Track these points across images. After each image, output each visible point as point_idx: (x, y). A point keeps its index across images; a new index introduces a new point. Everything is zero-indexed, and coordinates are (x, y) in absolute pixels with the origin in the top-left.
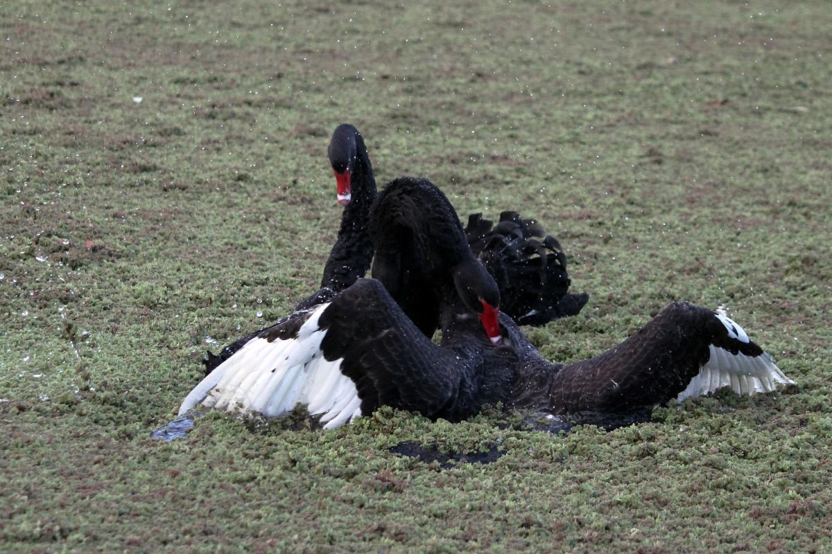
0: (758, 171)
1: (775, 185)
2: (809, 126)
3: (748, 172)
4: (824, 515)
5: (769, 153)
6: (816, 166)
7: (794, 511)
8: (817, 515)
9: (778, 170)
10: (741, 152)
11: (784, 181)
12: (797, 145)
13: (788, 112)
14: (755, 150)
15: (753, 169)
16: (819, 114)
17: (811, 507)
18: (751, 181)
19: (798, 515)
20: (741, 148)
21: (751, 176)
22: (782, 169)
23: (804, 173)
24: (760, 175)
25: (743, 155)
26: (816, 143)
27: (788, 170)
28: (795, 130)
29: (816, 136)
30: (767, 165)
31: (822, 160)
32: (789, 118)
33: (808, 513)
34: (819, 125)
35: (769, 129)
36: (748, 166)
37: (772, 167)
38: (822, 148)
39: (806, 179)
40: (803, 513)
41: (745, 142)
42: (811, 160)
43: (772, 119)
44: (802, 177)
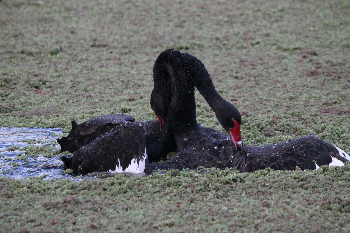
0: (12, 37)
1: (20, 43)
2: (44, 11)
3: (7, 37)
4: (81, 203)
5: (20, 27)
6: (44, 32)
7: (65, 202)
8: (77, 204)
9: (23, 35)
10: (5, 27)
11: (25, 41)
12: (36, 22)
13: (34, 4)
14: (13, 26)
15: (10, 35)
16: (50, 5)
17: (74, 200)
18: (8, 42)
19: (67, 204)
20: (5, 25)
21: (8, 39)
22: (25, 34)
23: (37, 36)
24: (13, 39)
25: (5, 29)
26: (46, 20)
27: (28, 35)
28: (36, 14)
29: (47, 16)
30: (17, 33)
31: (47, 29)
32: (34, 8)
33: (72, 203)
34: (49, 10)
35: (22, 13)
36: (7, 34)
37: (20, 34)
38: (49, 22)
39: (37, 39)
40: (69, 202)
41: (8, 21)
42: (41, 29)
43: (25, 9)
44: (35, 38)
